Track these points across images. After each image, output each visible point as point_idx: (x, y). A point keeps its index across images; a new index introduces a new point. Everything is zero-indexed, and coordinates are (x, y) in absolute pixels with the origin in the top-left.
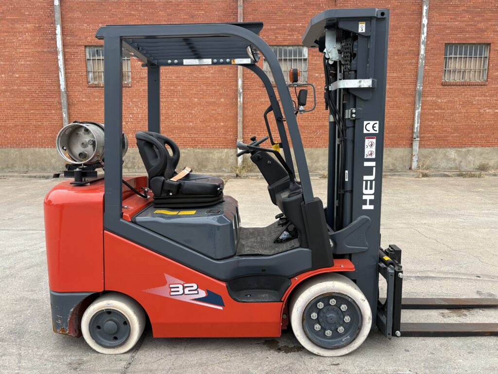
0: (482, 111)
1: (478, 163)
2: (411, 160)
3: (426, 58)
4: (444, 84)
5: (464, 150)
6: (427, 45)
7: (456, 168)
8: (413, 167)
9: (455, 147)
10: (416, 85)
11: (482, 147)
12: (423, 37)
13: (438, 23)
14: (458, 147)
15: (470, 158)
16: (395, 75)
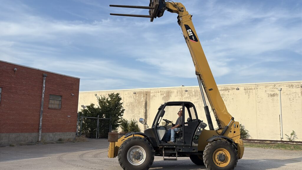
0: (60, 119)
1: (58, 138)
2: (38, 138)
3: (44, 99)
4: (49, 108)
5: (54, 133)
6: (44, 94)
7: (52, 140)
8: (39, 140)
9: (52, 132)
10: (40, 108)
11: (60, 132)
12: (44, 91)
13: (48, 87)
14: (53, 132)
15: (56, 136)
16: (34, 104)
